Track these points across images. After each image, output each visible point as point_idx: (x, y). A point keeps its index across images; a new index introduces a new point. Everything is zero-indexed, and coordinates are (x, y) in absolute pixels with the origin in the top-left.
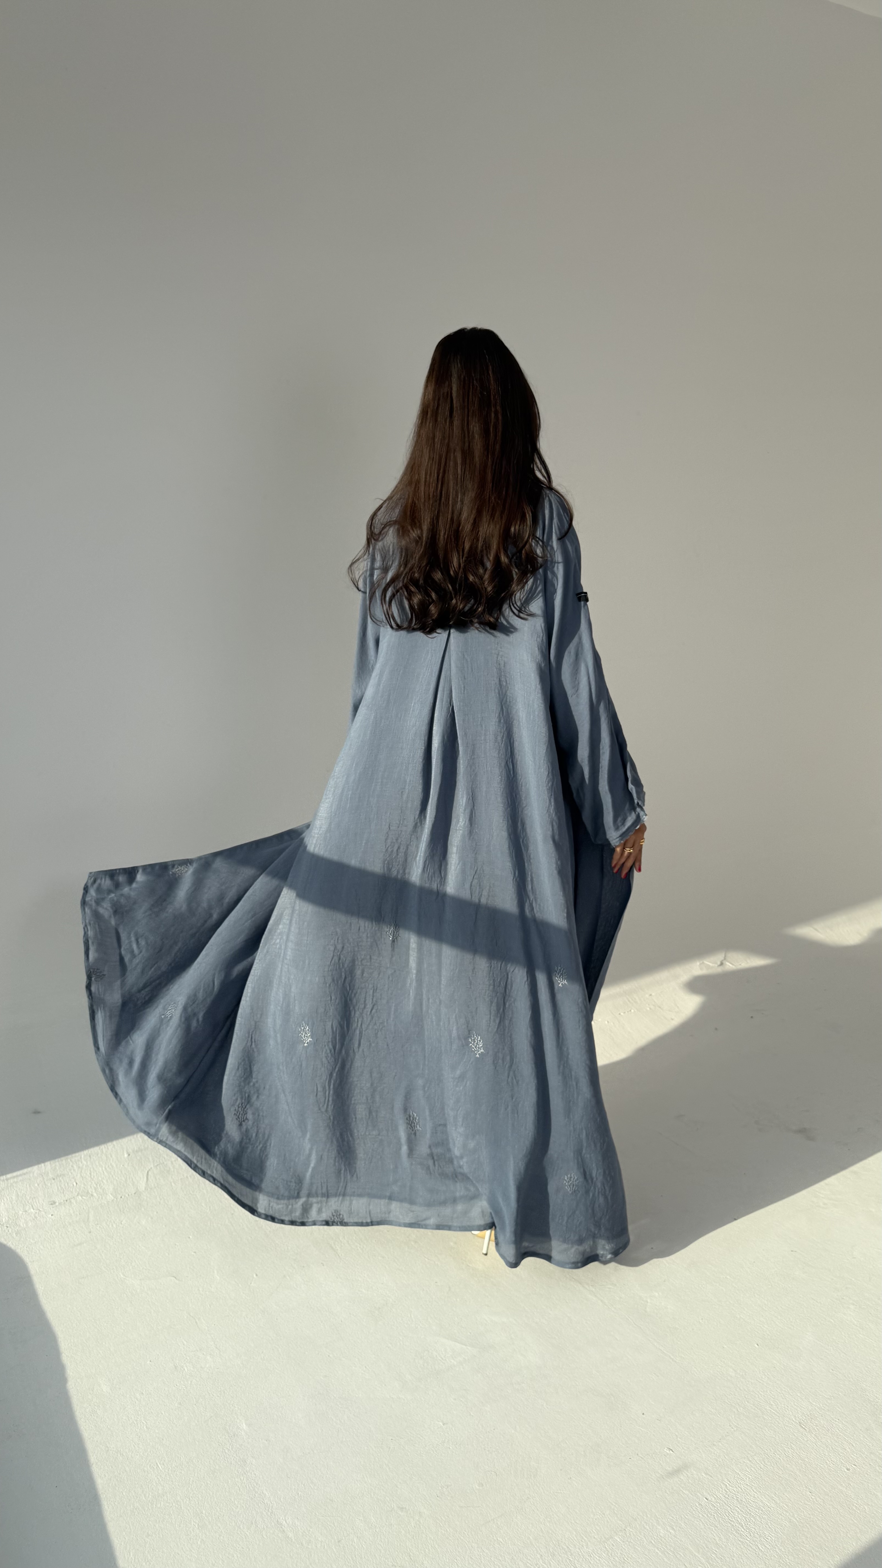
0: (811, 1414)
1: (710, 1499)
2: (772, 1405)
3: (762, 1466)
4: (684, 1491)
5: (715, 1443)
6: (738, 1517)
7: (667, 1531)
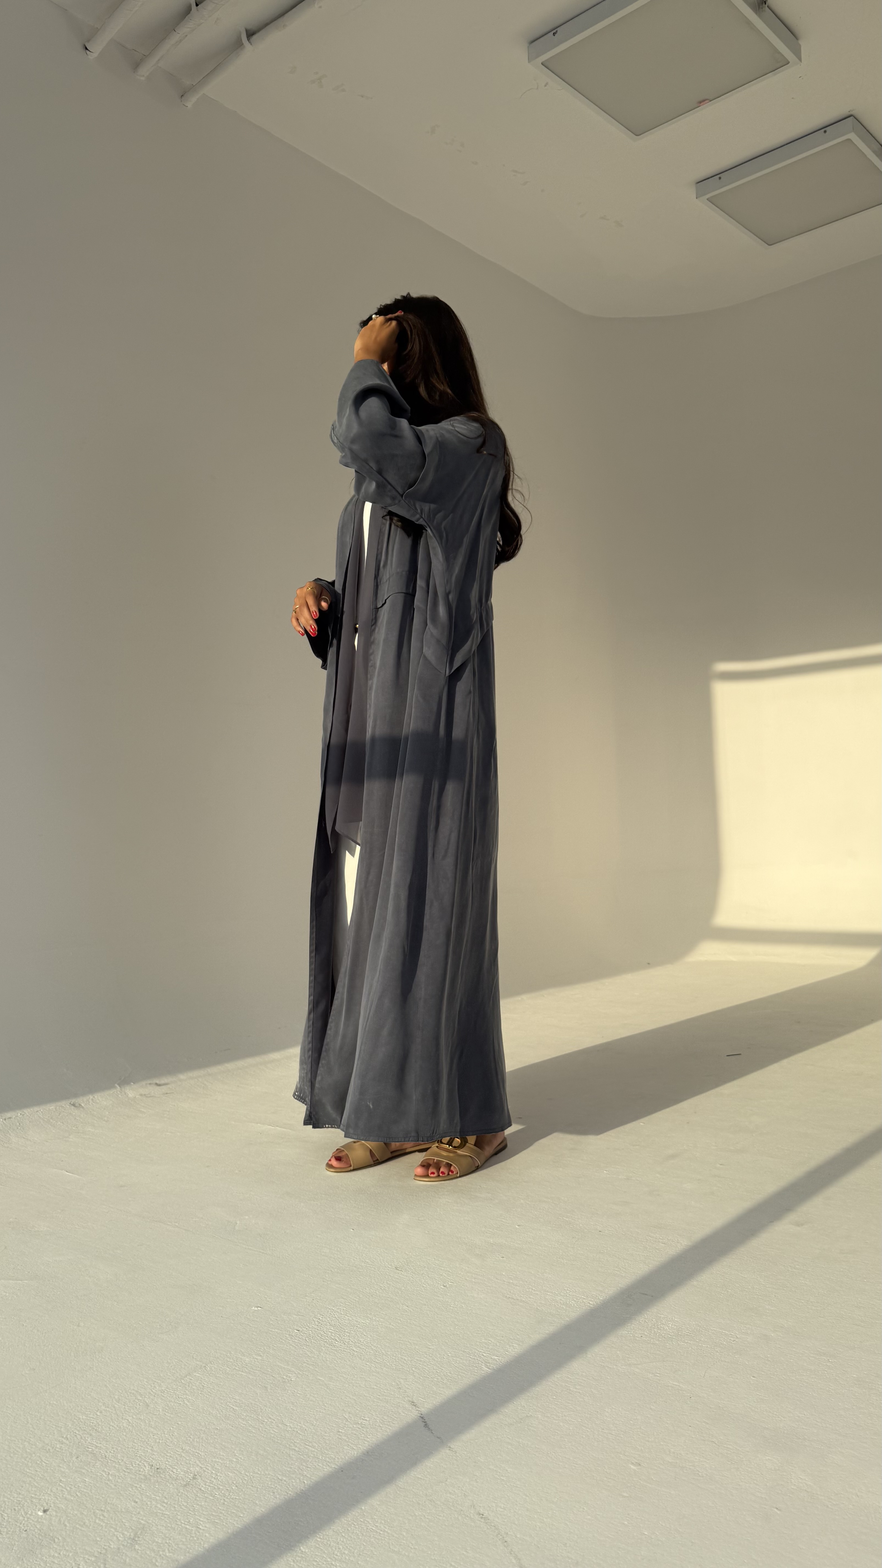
0: (407, 1261)
1: (301, 1330)
2: (367, 1262)
3: (357, 1300)
4: (273, 1330)
5: (307, 1294)
6: (332, 1335)
7: (253, 1358)
